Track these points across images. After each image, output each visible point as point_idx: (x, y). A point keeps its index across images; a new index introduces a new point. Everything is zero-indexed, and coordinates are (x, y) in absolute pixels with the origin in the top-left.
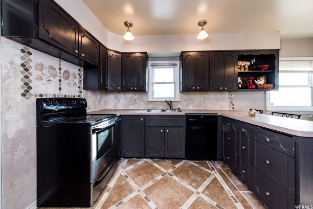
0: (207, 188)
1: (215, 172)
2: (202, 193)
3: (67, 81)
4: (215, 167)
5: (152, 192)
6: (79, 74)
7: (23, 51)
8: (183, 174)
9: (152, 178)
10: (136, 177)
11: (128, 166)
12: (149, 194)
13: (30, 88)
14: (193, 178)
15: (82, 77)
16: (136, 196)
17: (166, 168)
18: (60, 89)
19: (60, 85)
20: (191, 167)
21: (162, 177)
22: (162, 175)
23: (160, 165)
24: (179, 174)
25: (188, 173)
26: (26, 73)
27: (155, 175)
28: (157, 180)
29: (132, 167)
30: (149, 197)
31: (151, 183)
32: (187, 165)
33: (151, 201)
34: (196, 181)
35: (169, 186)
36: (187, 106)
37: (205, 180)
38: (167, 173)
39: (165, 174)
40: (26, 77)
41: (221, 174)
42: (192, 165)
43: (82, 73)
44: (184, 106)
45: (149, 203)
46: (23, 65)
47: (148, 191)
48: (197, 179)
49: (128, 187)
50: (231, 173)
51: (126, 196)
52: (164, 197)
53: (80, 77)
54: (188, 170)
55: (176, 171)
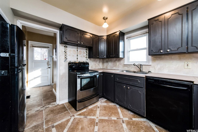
3: (80, 55)
5: (102, 123)
6: (86, 52)
7: (65, 47)
8: (134, 127)
9: (110, 116)
10: (103, 110)
11: (103, 103)
12: (100, 122)
13: (67, 59)
15: (88, 53)
16: (94, 119)
17: (124, 116)
18: (77, 59)
19: (77, 57)
20: (149, 128)
21: (116, 119)
22: (117, 118)
23: (122, 112)
24: (130, 125)
25: (139, 130)
26: (66, 54)
27: (113, 116)
28: (111, 118)
29: (106, 104)
30: (99, 124)
31: (106, 118)
33: (97, 127)
35: (115, 127)
38: (122, 119)
39: (120, 119)
40: (66, 55)
42: (151, 127)
43: (88, 51)
45: (95, 127)
46: (65, 51)
47: (102, 121)
49: (95, 112)
51: (90, 116)
52: (105, 130)
53: (87, 53)
54: (142, 128)
55: (130, 122)
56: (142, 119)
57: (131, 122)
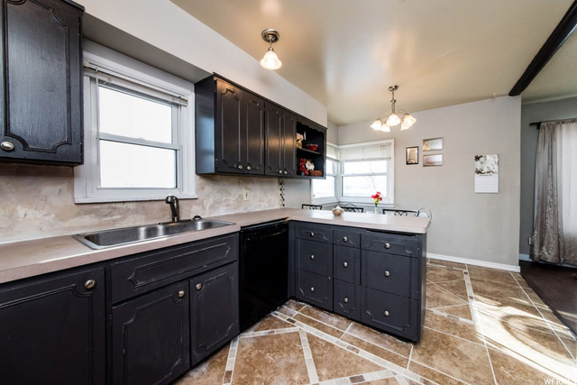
0: (317, 363)
1: (298, 324)
2: (320, 380)
4: (291, 316)
8: (260, 373)
14: (282, 364)
20: (259, 343)
24: (252, 380)
25: (266, 364)
32: (248, 345)
34: (292, 365)
36: (212, 207)
37: (301, 351)
41: (309, 322)
42: (257, 339)
44: (207, 208)
48: (292, 361)
50: (315, 311)
54: (259, 354)
55: (240, 379)
56: (231, 348)
57: (243, 377)
